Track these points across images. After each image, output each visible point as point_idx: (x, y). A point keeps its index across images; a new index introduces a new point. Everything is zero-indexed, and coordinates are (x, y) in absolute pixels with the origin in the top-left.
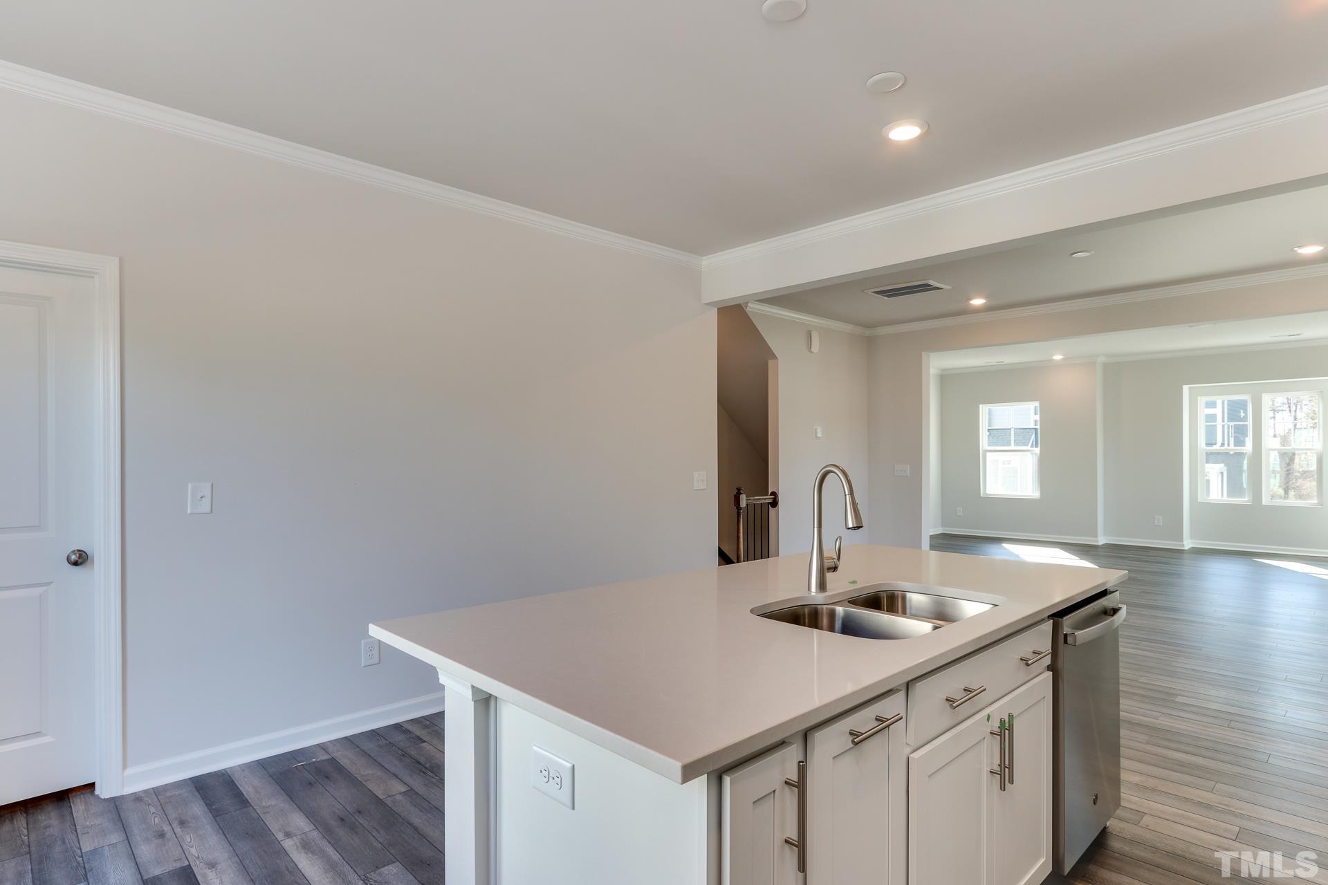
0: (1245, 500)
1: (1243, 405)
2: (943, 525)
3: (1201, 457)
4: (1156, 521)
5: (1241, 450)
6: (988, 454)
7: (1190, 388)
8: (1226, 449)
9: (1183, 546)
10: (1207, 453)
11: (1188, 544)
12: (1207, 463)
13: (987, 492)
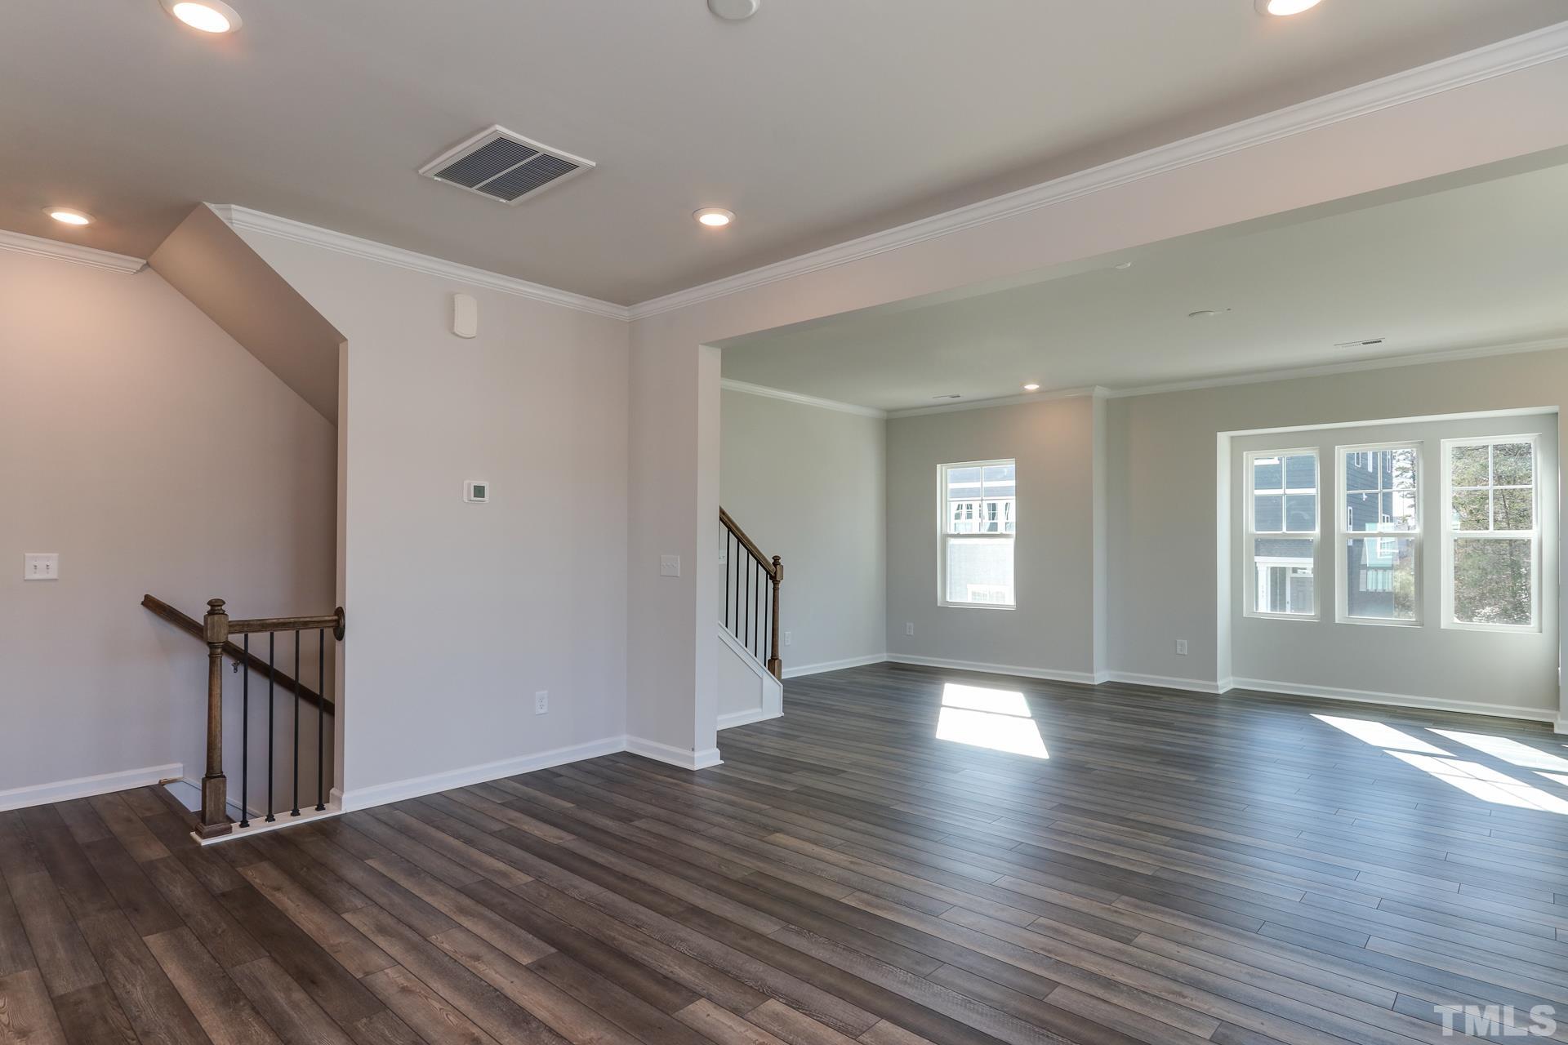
0: (1310, 614)
1: (1308, 461)
2: (890, 648)
3: (1247, 546)
4: (1179, 647)
5: (1306, 535)
6: (952, 541)
7: (1232, 437)
8: (1284, 534)
9: (1217, 687)
10: (1256, 541)
11: (1225, 683)
12: (1256, 555)
13: (948, 599)
